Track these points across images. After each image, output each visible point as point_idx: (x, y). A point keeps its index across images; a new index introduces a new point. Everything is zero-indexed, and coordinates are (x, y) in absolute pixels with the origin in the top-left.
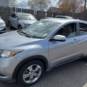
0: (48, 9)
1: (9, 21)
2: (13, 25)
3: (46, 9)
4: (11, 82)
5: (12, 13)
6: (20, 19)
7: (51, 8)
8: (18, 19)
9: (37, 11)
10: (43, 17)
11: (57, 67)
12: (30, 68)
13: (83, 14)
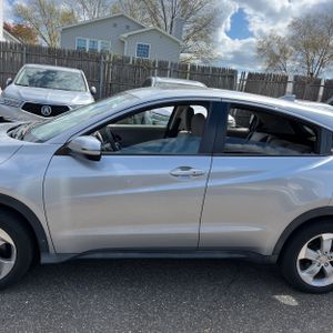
9: (250, 75)
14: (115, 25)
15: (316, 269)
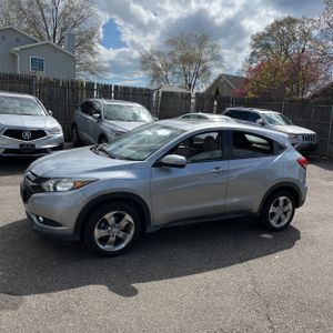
1: (74, 125)
2: (85, 134)
5: (84, 100)
6: (106, 118)
7: (221, 77)
8: (100, 117)
12: (109, 217)
14: (3, 38)
15: (277, 217)
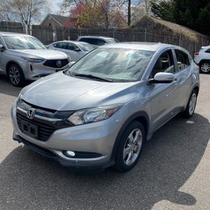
0: (43, 19)
3: (35, 19)
4: (109, 165)
10: (49, 40)
11: (158, 130)
13: (135, 31)
